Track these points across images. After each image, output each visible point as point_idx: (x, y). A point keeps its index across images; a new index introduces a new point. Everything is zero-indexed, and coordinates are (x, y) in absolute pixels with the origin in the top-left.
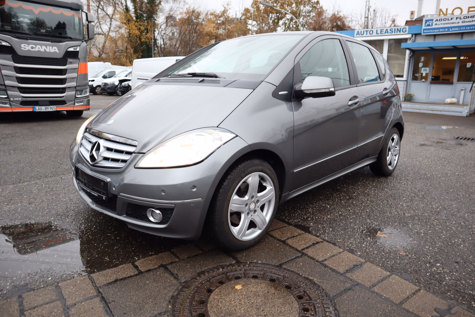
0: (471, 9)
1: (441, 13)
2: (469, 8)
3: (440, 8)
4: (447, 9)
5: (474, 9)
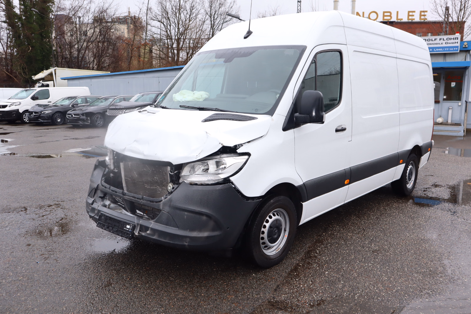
0: (386, 14)
2: (384, 12)
4: (363, 13)
5: (389, 14)
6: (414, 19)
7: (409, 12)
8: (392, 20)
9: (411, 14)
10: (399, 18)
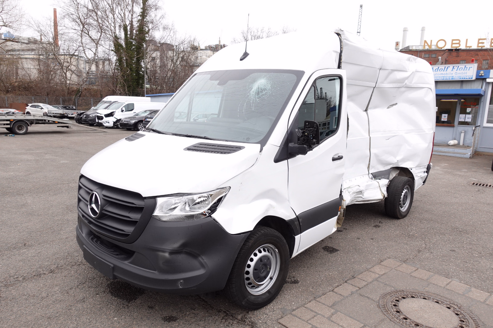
0: (454, 42)
1: (426, 44)
2: (453, 40)
3: (425, 39)
4: (431, 41)
5: (458, 42)
6: (484, 46)
7: (479, 40)
8: (459, 48)
9: (480, 41)
10: (468, 45)
